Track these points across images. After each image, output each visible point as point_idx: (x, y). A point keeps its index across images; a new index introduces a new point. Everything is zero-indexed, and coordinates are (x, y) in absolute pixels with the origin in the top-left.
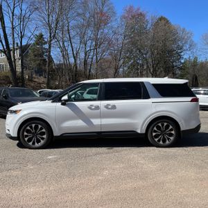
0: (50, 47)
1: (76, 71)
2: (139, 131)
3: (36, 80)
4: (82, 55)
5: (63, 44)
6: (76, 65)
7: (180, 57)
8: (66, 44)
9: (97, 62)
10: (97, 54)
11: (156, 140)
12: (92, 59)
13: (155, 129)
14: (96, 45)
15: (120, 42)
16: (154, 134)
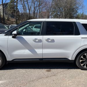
0: (17, 4)
1: (30, 16)
2: (70, 59)
3: (11, 20)
4: (33, 9)
5: (24, 3)
6: (30, 13)
7: (77, 12)
8: (25, 3)
9: (40, 13)
10: (40, 9)
11: (82, 65)
12: (37, 11)
13: (82, 57)
14: (39, 4)
15: (51, 3)
16: (81, 61)
